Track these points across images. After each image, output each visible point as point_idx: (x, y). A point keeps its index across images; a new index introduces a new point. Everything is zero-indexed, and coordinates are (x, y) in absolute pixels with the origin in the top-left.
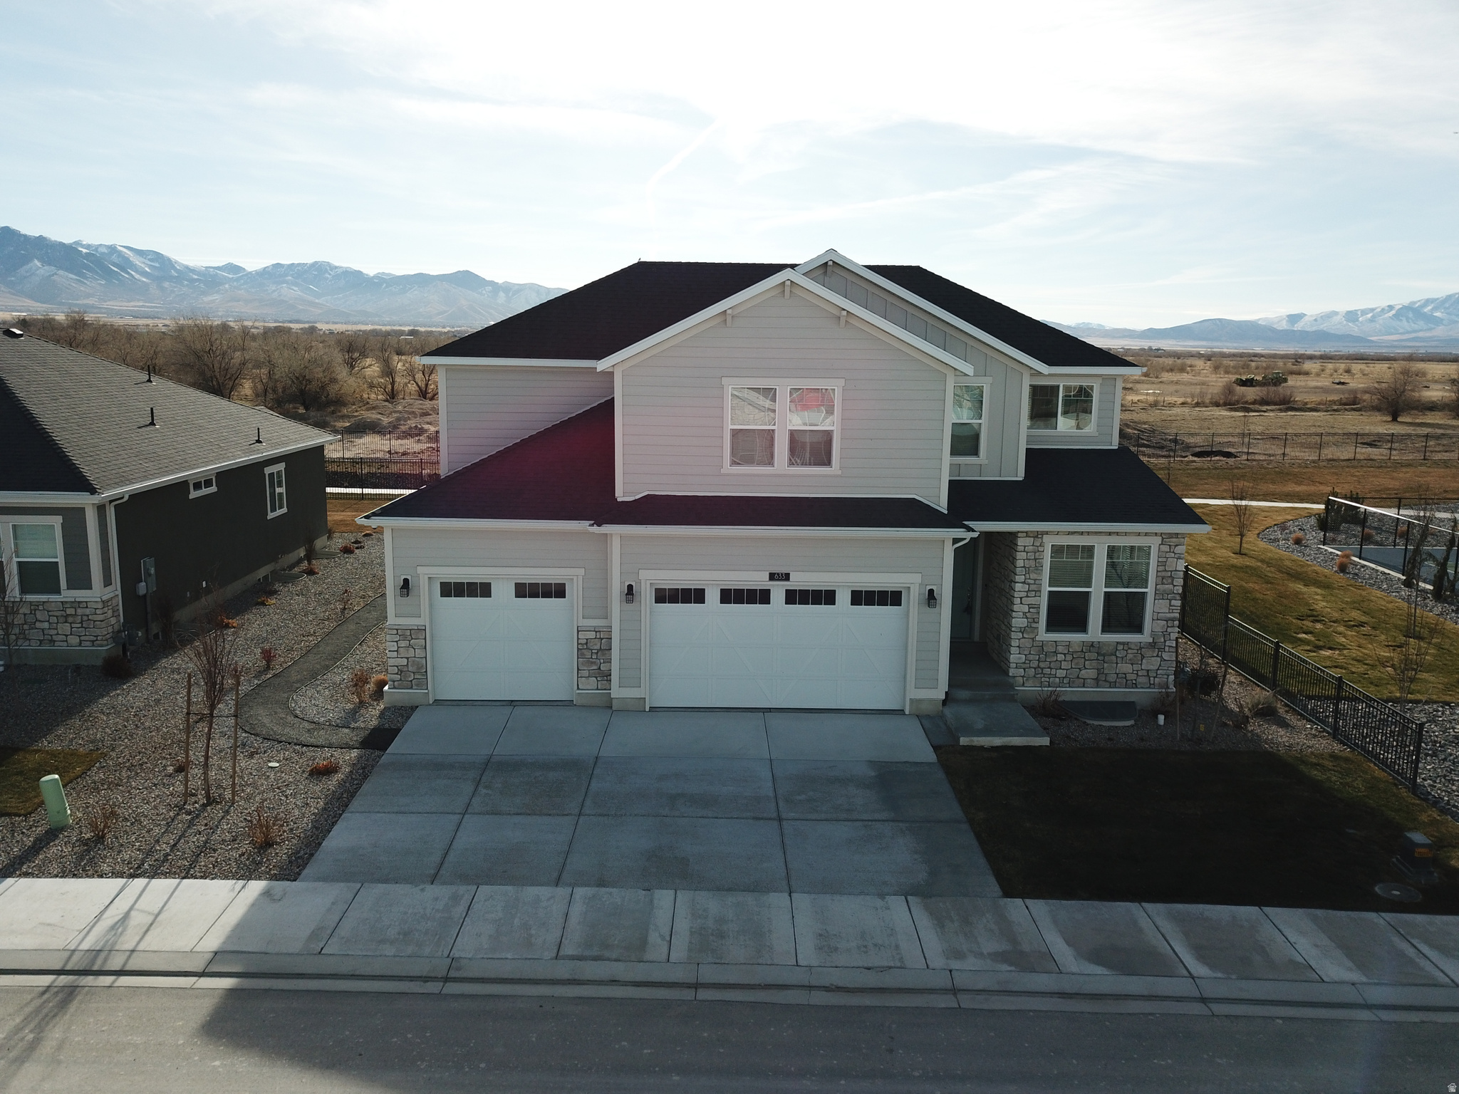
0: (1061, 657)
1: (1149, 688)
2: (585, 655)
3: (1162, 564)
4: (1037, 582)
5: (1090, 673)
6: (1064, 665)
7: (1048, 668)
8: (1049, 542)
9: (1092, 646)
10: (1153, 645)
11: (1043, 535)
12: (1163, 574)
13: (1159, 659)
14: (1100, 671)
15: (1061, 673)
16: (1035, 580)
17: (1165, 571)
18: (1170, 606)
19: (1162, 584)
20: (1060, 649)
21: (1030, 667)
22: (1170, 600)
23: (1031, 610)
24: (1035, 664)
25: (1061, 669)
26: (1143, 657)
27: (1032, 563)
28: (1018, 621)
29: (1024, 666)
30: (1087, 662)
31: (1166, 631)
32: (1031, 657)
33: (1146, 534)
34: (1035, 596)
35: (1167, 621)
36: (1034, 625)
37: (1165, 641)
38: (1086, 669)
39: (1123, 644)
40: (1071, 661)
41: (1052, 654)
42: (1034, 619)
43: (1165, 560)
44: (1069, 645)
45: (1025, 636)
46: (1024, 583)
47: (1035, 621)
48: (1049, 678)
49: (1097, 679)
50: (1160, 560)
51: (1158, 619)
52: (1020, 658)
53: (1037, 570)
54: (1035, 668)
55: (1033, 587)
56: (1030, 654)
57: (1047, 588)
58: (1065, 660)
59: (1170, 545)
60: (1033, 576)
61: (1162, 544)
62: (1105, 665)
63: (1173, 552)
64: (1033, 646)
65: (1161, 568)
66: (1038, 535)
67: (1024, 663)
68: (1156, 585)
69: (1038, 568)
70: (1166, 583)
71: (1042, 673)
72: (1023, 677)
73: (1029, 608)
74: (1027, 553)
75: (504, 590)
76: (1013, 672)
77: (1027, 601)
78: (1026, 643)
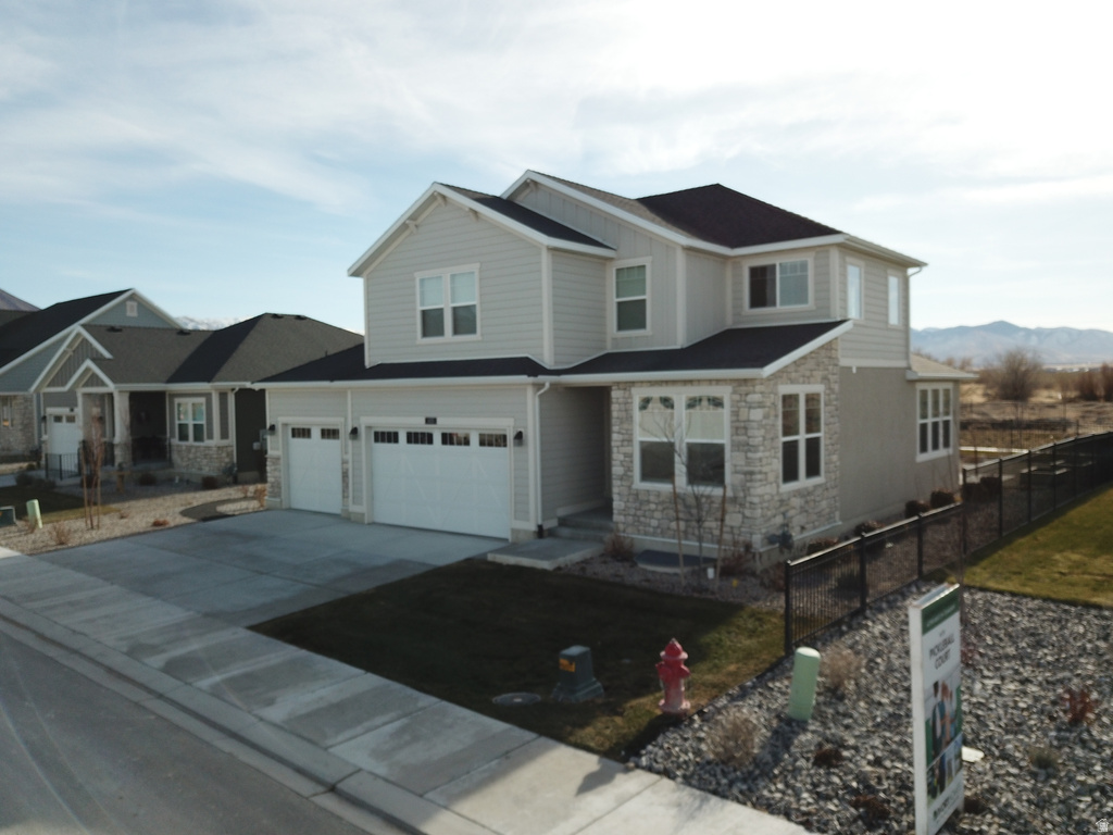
0: (653, 506)
4: (629, 432)
6: (656, 515)
7: (643, 517)
9: (679, 496)
11: (631, 385)
12: (737, 424)
13: (740, 516)
15: (654, 523)
16: (627, 430)
18: (747, 458)
19: (737, 435)
20: (652, 498)
21: (629, 515)
22: (746, 452)
25: (653, 518)
26: (725, 511)
28: (617, 470)
29: (624, 512)
31: (745, 486)
32: (629, 505)
34: (628, 446)
35: (745, 474)
36: (629, 473)
39: (706, 496)
40: (662, 511)
41: (646, 502)
42: (629, 467)
44: (658, 494)
45: (623, 483)
46: (619, 433)
47: (630, 469)
51: (736, 472)
52: (621, 505)
53: (628, 420)
54: (633, 516)
55: (626, 437)
56: (628, 501)
57: (638, 439)
58: (657, 510)
59: (741, 394)
60: (625, 426)
61: (733, 393)
63: (745, 401)
66: (627, 387)
67: (624, 510)
69: (630, 418)
72: (623, 523)
73: (625, 457)
74: (620, 404)
75: (316, 433)
76: (616, 518)
77: (623, 450)
78: (625, 491)
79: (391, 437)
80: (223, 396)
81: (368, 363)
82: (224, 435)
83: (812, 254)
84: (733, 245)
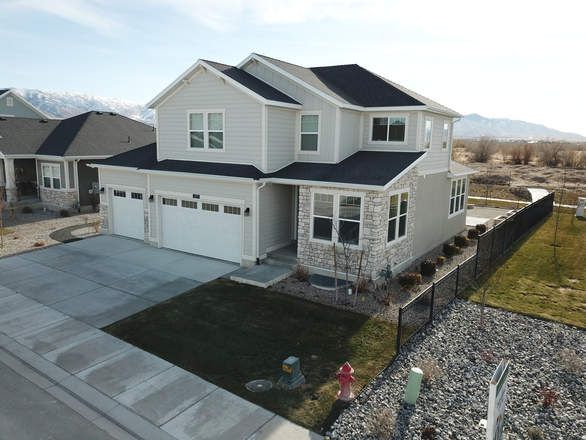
0: (319, 252)
3: (367, 208)
4: (308, 211)
5: (333, 263)
6: (321, 256)
7: (314, 256)
8: (313, 192)
9: (334, 248)
11: (310, 187)
12: (367, 213)
13: (366, 261)
14: (337, 263)
15: (319, 260)
16: (307, 210)
17: (368, 211)
18: (371, 232)
19: (367, 219)
20: (319, 247)
21: (306, 255)
22: (371, 228)
23: (306, 225)
24: (308, 253)
25: (319, 258)
26: (358, 258)
27: (306, 202)
28: (301, 231)
29: (304, 254)
30: (331, 256)
31: (369, 246)
32: (306, 250)
33: (358, 190)
34: (307, 219)
35: (370, 240)
36: (307, 233)
37: (369, 251)
38: (331, 260)
39: (348, 249)
40: (324, 254)
41: (315, 249)
42: (307, 230)
43: (367, 205)
44: (323, 246)
46: (302, 211)
47: (308, 231)
48: (314, 262)
49: (335, 266)
50: (365, 205)
51: (365, 238)
52: (301, 249)
53: (307, 205)
54: (308, 255)
55: (306, 214)
56: (306, 248)
57: (312, 216)
58: (321, 254)
59: (370, 198)
60: (306, 208)
61: (366, 197)
62: (340, 259)
63: (372, 202)
64: (307, 244)
65: (366, 210)
66: (308, 187)
67: (303, 252)
68: (364, 219)
69: (309, 204)
70: (368, 218)
71: (311, 259)
72: (303, 259)
73: (305, 224)
74: (303, 196)
75: (128, 195)
76: (298, 256)
77: (304, 220)
78: (304, 242)
79: (173, 202)
80: (70, 164)
81: (160, 158)
82: (72, 186)
83: (409, 114)
84: (365, 106)
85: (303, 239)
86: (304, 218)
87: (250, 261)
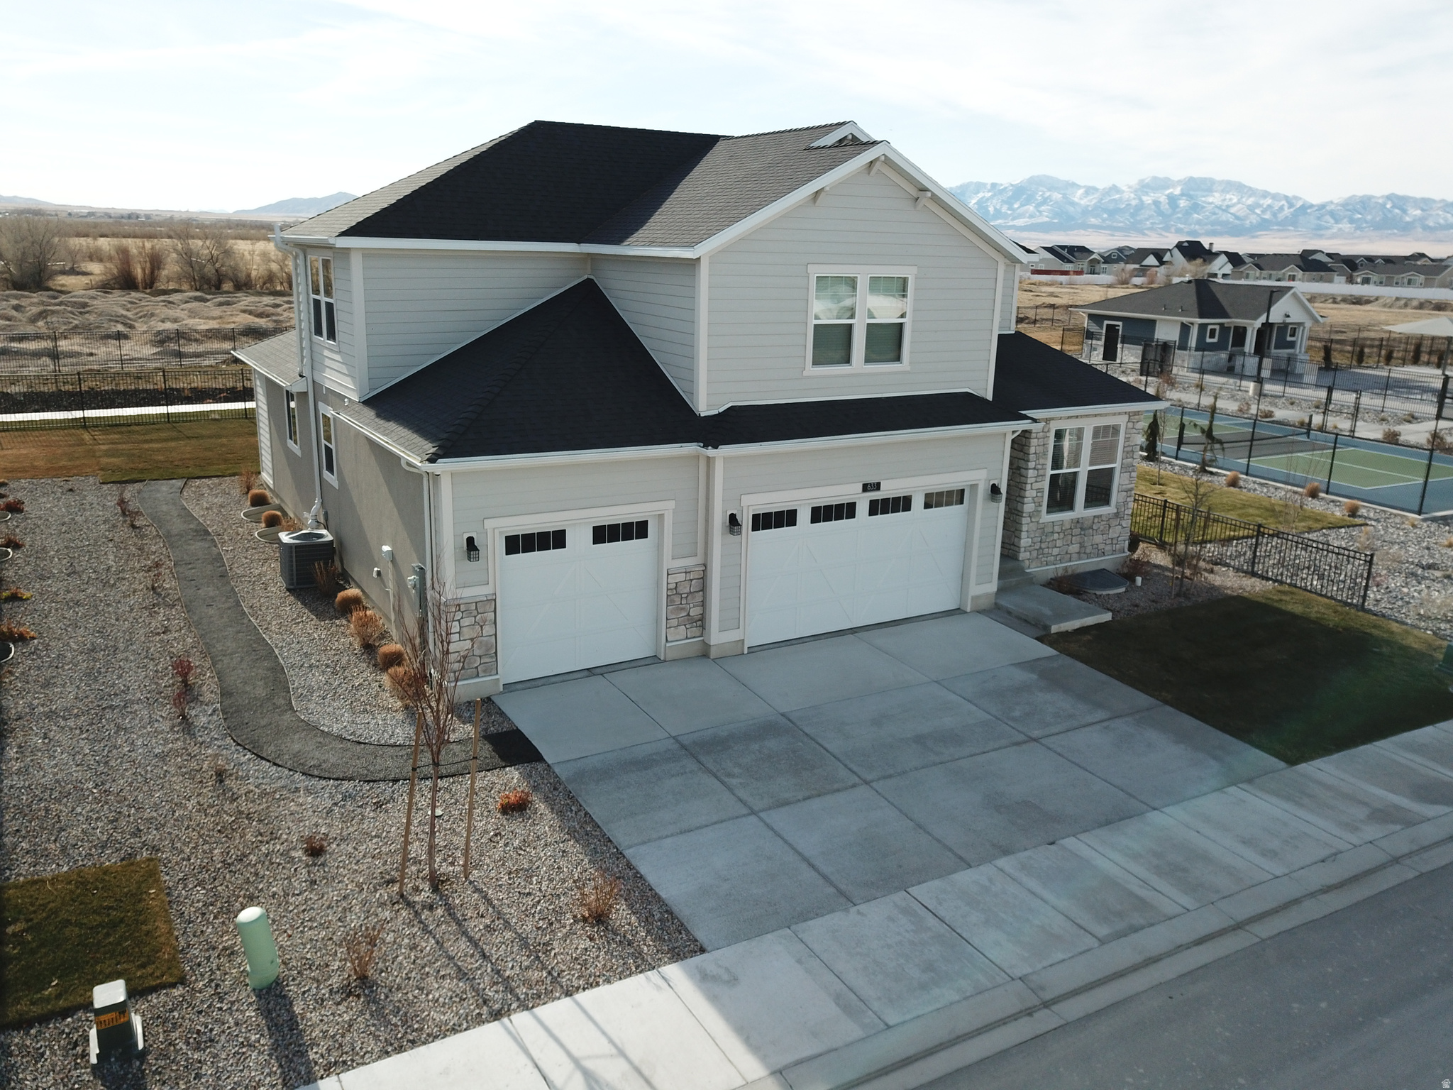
0: (1056, 536)
1: (1112, 554)
2: (674, 601)
3: (1127, 439)
5: (1074, 548)
6: (1059, 543)
7: (1047, 548)
8: (1052, 428)
9: (1078, 522)
10: (1117, 515)
14: (1082, 546)
15: (1056, 551)
16: (1043, 465)
17: (1130, 445)
19: (1127, 458)
20: (1056, 528)
21: (1034, 550)
23: (1038, 494)
24: (1037, 547)
26: (1110, 527)
27: (1041, 449)
29: (1030, 549)
30: (1074, 538)
32: (1035, 540)
33: (1118, 414)
34: (1042, 481)
36: (1038, 509)
37: (1125, 511)
38: (1072, 544)
39: (1098, 517)
41: (1050, 534)
42: (1039, 503)
43: (1129, 436)
44: (1062, 523)
45: (1033, 520)
46: (1034, 468)
47: (1039, 505)
48: (1047, 557)
49: (1079, 553)
50: (1126, 436)
54: (1038, 550)
55: (1039, 472)
56: (1035, 537)
58: (1059, 539)
59: (1133, 423)
60: (1040, 461)
61: (1129, 421)
62: (1086, 538)
63: (1135, 428)
64: (1037, 529)
65: (1126, 444)
67: (1031, 546)
68: (1122, 460)
69: (1044, 453)
70: (1129, 457)
71: (1042, 553)
72: (1029, 559)
74: (1038, 439)
75: (579, 538)
77: (1035, 486)
78: (1032, 527)
81: (708, 406)
85: (1032, 522)
86: (1036, 482)
87: (987, 594)
